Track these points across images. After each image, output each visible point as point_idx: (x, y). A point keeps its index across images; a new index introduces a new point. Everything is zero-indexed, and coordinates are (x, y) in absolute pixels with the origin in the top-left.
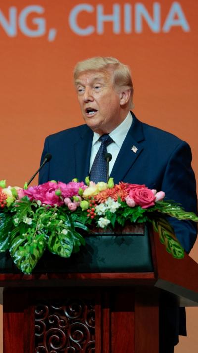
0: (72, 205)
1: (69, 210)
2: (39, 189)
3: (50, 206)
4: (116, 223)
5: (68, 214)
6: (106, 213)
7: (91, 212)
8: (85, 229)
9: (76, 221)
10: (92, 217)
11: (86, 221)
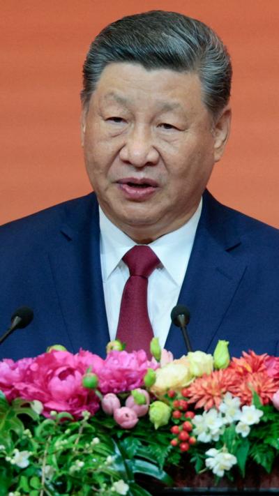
0: (127, 415)
1: (118, 427)
2: (29, 369)
3: (68, 415)
4: (250, 462)
5: (115, 437)
6: (221, 436)
7: (183, 434)
8: (162, 476)
9: (137, 457)
10: (184, 446)
11: (166, 459)
